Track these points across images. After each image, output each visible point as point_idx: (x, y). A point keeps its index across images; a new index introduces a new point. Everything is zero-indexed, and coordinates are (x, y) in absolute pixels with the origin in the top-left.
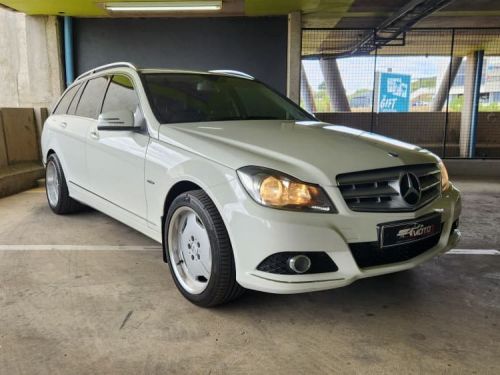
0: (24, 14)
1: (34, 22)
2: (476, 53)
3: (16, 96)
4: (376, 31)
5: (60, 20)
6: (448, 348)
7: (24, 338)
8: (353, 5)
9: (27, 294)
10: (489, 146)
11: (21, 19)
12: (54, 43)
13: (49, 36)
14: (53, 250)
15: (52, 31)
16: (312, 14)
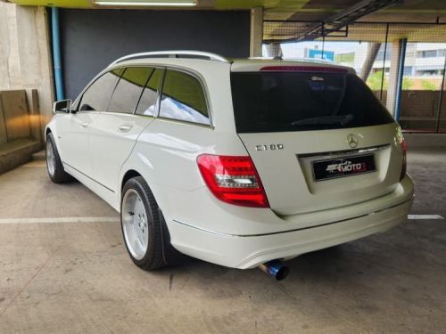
0: (15, 5)
1: (24, 12)
2: (400, 41)
3: (7, 78)
4: (324, 23)
5: (48, 10)
6: (425, 297)
7: (96, 300)
8: (309, 3)
9: (78, 261)
10: (410, 119)
11: (12, 9)
12: (42, 31)
13: (38, 25)
14: (79, 222)
15: (41, 20)
16: (271, 9)
